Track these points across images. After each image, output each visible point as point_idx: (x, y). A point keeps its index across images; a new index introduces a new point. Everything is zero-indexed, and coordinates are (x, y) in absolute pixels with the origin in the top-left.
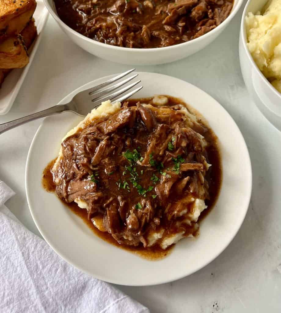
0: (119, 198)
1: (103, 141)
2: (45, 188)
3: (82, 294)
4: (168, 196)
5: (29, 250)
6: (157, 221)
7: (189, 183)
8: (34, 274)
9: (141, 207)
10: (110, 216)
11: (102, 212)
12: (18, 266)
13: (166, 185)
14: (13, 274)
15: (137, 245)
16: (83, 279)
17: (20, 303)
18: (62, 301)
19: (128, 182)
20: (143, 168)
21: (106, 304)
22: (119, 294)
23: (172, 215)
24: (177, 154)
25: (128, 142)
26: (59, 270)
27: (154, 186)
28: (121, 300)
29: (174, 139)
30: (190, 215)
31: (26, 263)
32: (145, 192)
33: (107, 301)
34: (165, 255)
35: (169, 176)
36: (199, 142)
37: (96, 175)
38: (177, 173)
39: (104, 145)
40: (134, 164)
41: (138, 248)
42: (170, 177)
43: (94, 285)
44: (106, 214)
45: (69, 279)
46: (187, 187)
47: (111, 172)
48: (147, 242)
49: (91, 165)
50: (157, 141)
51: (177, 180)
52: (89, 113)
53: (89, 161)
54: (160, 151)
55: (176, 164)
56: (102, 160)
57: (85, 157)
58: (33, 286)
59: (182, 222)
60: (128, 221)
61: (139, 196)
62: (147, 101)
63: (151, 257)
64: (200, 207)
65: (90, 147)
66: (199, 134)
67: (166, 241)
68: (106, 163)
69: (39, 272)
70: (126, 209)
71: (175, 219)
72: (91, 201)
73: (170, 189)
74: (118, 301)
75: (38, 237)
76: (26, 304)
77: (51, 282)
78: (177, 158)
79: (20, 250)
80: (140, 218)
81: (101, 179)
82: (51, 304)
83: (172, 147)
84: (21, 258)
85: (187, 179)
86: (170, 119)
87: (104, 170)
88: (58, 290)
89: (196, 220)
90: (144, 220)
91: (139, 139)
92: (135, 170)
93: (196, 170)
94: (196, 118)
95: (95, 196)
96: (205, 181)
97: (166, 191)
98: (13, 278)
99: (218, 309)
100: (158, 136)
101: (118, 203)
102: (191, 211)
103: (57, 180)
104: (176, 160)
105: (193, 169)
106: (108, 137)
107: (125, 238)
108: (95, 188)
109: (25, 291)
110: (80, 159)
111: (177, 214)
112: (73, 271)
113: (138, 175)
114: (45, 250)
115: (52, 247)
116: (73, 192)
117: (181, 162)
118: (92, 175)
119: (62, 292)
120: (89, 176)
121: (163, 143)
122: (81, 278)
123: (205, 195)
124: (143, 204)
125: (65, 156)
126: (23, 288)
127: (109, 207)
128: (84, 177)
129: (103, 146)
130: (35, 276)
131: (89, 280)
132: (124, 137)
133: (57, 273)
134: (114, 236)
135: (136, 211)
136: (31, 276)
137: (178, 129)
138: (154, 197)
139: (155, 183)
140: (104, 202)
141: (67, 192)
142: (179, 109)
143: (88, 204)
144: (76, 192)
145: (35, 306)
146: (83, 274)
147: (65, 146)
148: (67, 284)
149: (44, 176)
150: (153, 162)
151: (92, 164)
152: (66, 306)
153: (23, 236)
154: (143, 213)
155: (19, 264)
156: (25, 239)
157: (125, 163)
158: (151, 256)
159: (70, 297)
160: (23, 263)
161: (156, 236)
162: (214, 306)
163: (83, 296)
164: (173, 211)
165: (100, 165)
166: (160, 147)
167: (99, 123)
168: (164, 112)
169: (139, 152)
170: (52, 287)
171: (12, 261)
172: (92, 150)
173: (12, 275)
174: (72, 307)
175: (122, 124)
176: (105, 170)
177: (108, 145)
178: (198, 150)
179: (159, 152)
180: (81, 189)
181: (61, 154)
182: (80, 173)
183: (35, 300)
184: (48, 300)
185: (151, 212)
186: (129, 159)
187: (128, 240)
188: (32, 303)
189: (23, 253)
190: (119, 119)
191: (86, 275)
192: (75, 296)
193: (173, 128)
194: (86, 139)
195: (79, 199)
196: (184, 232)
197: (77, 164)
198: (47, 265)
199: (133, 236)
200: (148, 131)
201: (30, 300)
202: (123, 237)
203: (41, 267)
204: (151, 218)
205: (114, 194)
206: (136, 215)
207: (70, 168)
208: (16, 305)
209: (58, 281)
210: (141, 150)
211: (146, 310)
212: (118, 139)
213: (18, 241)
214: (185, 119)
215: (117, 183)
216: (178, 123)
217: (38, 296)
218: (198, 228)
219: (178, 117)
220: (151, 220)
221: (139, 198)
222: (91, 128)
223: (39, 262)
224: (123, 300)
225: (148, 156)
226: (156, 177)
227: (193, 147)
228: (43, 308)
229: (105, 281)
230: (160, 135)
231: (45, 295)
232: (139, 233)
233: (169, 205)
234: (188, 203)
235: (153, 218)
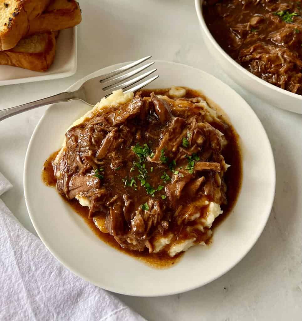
0: (125, 196)
1: (111, 132)
2: (45, 182)
3: (77, 302)
4: (179, 197)
5: (21, 249)
6: (165, 224)
7: (203, 184)
8: (25, 277)
9: (148, 208)
10: (112, 216)
11: (105, 211)
12: (9, 266)
13: (177, 186)
15: (142, 250)
16: (80, 285)
17: (9, 307)
18: (54, 308)
19: (136, 179)
20: (154, 165)
21: (103, 314)
22: (118, 303)
23: (183, 219)
24: (193, 151)
25: (138, 136)
26: (53, 273)
27: (164, 185)
28: (120, 311)
29: (189, 135)
30: (203, 220)
31: (18, 264)
32: (154, 191)
33: (105, 311)
34: (173, 263)
35: (181, 175)
36: (218, 140)
37: (101, 170)
38: (190, 172)
39: (112, 137)
40: (143, 160)
41: (143, 253)
42: (183, 176)
43: (91, 292)
44: (109, 213)
45: (64, 284)
46: (201, 188)
47: (117, 167)
48: (153, 247)
49: (96, 158)
50: (170, 136)
51: (190, 180)
52: (98, 103)
53: (94, 154)
54: (173, 147)
55: (191, 162)
56: (108, 153)
57: (89, 149)
58: (24, 290)
59: (194, 227)
60: (133, 223)
61: (146, 196)
62: (162, 93)
63: (156, 265)
64: (214, 212)
65: (96, 139)
66: (218, 131)
67: (174, 247)
68: (112, 157)
69: (31, 274)
70: (131, 209)
71: (186, 223)
72: (93, 198)
73: (182, 189)
74: (116, 313)
75: (33, 236)
76: (15, 309)
77: (43, 286)
78: (192, 155)
79: (12, 248)
80: (146, 219)
81: (106, 175)
82: (42, 310)
83: (187, 143)
84: (12, 258)
85: (201, 179)
86: (186, 112)
87: (110, 165)
88: (51, 295)
89: (210, 227)
90: (150, 223)
91: (150, 133)
92: (144, 166)
93: (212, 170)
94: (217, 114)
95: (97, 193)
96: (221, 183)
97: (177, 192)
100: (172, 130)
101: (123, 202)
102: (204, 215)
103: (58, 174)
104: (190, 157)
105: (209, 168)
106: (116, 128)
107: (129, 241)
108: (99, 183)
109: (14, 294)
110: (84, 152)
111: (188, 217)
112: (68, 275)
113: (147, 172)
114: (40, 250)
115: (47, 247)
116: (75, 188)
117: (195, 160)
118: (96, 170)
119: (56, 298)
120: (93, 171)
121: (178, 138)
122: (78, 284)
123: (221, 198)
124: (150, 204)
125: (68, 148)
126: (13, 291)
127: (112, 206)
128: (88, 171)
129: (110, 139)
130: (27, 278)
131: (86, 287)
132: (134, 130)
133: (51, 276)
134: (116, 238)
135: (142, 212)
136: (22, 278)
137: (194, 123)
138: (163, 197)
139: (165, 182)
140: (108, 200)
141: (68, 187)
142: (198, 102)
143: (90, 202)
144: (77, 188)
145: (25, 312)
146: (79, 279)
147: (68, 136)
148: (61, 289)
149: (45, 169)
150: (165, 159)
151: (97, 157)
152: (58, 314)
153: (16, 234)
154: (150, 215)
155: (10, 264)
156: (18, 236)
157: (134, 158)
158: (157, 263)
159: (64, 304)
160: (15, 262)
161: (164, 241)
163: (78, 303)
164: (184, 214)
165: (106, 159)
166: (173, 143)
167: (107, 113)
168: (181, 105)
169: (150, 147)
170: (45, 292)
171: (3, 260)
172: (98, 142)
174: (65, 316)
175: (132, 114)
176: (111, 164)
177: (115, 138)
178: (216, 149)
179: (172, 149)
180: (83, 184)
181: (64, 145)
182: (83, 167)
183: (25, 305)
184: (39, 305)
185: (159, 214)
186: (138, 154)
187: (131, 244)
188: (21, 307)
189: (15, 252)
190: (129, 109)
191: (83, 281)
192: (69, 303)
193: (189, 122)
194: (92, 130)
195: (80, 196)
196: (195, 239)
197: (81, 156)
198: (40, 267)
199: (137, 240)
200: (161, 124)
201: (19, 304)
202: (127, 241)
203: (33, 269)
204: (159, 221)
205: (118, 191)
206: (142, 217)
207: (73, 161)
208: (3, 309)
209: (52, 285)
210: (152, 145)
212: (128, 132)
213: (11, 238)
214: (203, 113)
215: (123, 180)
216: (196, 118)
217: (28, 301)
218: (212, 235)
219: (196, 110)
220: (159, 223)
222: (98, 118)
223: (32, 263)
224: (122, 312)
225: (159, 151)
226: (167, 175)
227: (210, 145)
228: (33, 314)
229: (105, 289)
230: (174, 129)
231: (36, 300)
232: (144, 237)
233: (180, 207)
234: (201, 206)
235: (161, 220)
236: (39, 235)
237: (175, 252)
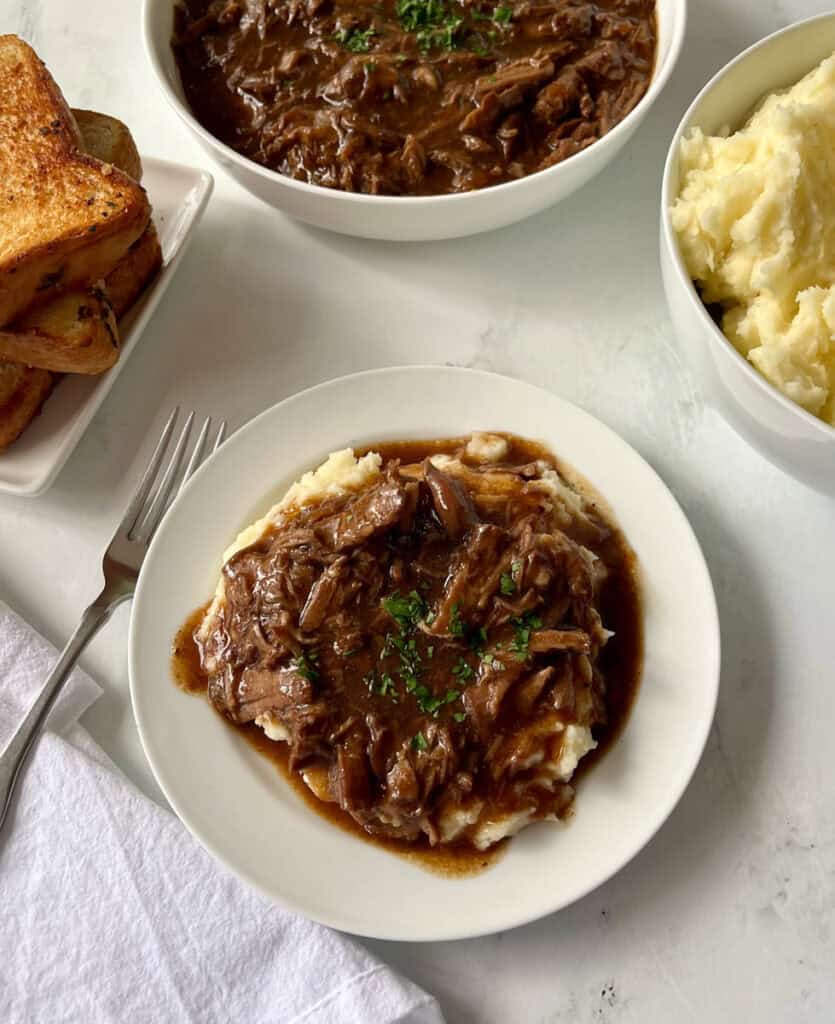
0: (370, 719)
1: (331, 567)
2: (180, 683)
3: (271, 957)
4: (494, 718)
5: (140, 845)
6: (465, 780)
7: (551, 683)
8: (153, 906)
9: (425, 745)
10: (344, 765)
11: (326, 755)
12: (114, 884)
13: (491, 690)
14: (103, 903)
15: (414, 838)
16: (277, 919)
17: (118, 977)
18: (223, 972)
19: (395, 677)
20: (433, 641)
21: (332, 983)
22: (364, 958)
23: (504, 767)
24: (525, 605)
25: (397, 572)
26: (216, 897)
27: (461, 689)
28: (369, 976)
29: (516, 565)
30: (552, 767)
31: (135, 878)
32: (438, 704)
33: (335, 977)
34: (485, 864)
35: (497, 665)
36: (584, 574)
37: (312, 657)
38: (520, 658)
39: (333, 579)
40: (410, 630)
41: (414, 845)
42: (503, 668)
43: (303, 935)
44: (336, 759)
45: (241, 921)
46: (545, 694)
47: (350, 649)
48: (439, 832)
49: (299, 630)
50: (471, 570)
51: (521, 676)
52: (295, 484)
53: (294, 619)
54: (478, 597)
55: (521, 633)
56: (327, 617)
57: (282, 608)
58: (152, 935)
59: (530, 783)
60: (391, 781)
61: (419, 716)
63: (447, 870)
64: (577, 747)
65: (296, 583)
66: (585, 550)
67: (486, 831)
68: (336, 627)
69: (166, 901)
70: (387, 747)
71: (511, 775)
72: (297, 726)
73: (501, 697)
74: (361, 979)
75: (164, 812)
76: (133, 980)
77: (196, 925)
78: (523, 616)
79: (118, 844)
80: (421, 772)
81: (323, 668)
82: (195, 979)
83: (513, 587)
84: (122, 866)
85: (545, 673)
86: (508, 507)
87: (333, 645)
88: (213, 945)
89: (567, 779)
90: (430, 778)
91: (422, 564)
92: (412, 644)
93: (570, 649)
94: (582, 500)
95: (307, 715)
96: (594, 674)
97: (491, 705)
98: (102, 914)
99: (612, 1001)
100: (475, 558)
101: (366, 733)
102: (554, 755)
103: (210, 665)
104: (520, 621)
105: (563, 646)
106: (342, 558)
107: (383, 819)
108: (309, 692)
109: (131, 945)
110: (270, 614)
111: (517, 764)
112: (250, 899)
113: (419, 659)
114: (182, 844)
115: (198, 840)
116: (250, 698)
117: (532, 627)
118: (301, 658)
119: (224, 951)
120: (293, 660)
121: (489, 575)
122: (271, 918)
123: (592, 713)
124: (429, 736)
125: (232, 603)
126: (126, 940)
127: (343, 743)
128: (281, 661)
129: (331, 583)
130: (157, 911)
131: (290, 923)
132: (385, 558)
133: (212, 903)
134: (355, 815)
135: (411, 755)
136: (147, 911)
137: (527, 538)
138: (459, 718)
139: (462, 682)
140: (331, 728)
141: (235, 696)
142: (536, 476)
143: (290, 731)
144: (258, 700)
145: (156, 986)
146: (274, 908)
147: (231, 574)
148: (235, 931)
149: (178, 652)
150: (460, 627)
151: (302, 627)
152: (232, 985)
153: (126, 810)
154: (429, 761)
155: (117, 879)
156: (130, 815)
157: (388, 626)
158: (448, 866)
159: (244, 963)
160: (128, 875)
161: (462, 818)
162: (604, 993)
163: (275, 961)
164: (508, 756)
165: (321, 631)
166: (480, 587)
167: (320, 519)
168: (495, 484)
169: (423, 598)
170: (199, 938)
171: (100, 871)
172: (302, 591)
173: (99, 906)
174: (248, 990)
175: (380, 527)
176: (336, 643)
177: (343, 580)
178: (581, 596)
179: (477, 602)
180: (272, 691)
181: (220, 594)
182: (271, 651)
183: (156, 969)
184: (188, 969)
185: (449, 759)
186: (396, 616)
187: (389, 826)
188: (148, 975)
189: (126, 852)
190: (372, 513)
191: (284, 912)
192: (255, 961)
193: (515, 533)
194: (287, 561)
195: (266, 716)
196: (533, 810)
197: (263, 624)
198: (186, 883)
199: (402, 817)
200: (450, 542)
201: (142, 969)
202: (378, 818)
203: (170, 887)
204: (451, 772)
205: (356, 708)
206: (410, 764)
207: (245, 635)
208: (106, 983)
209: (215, 924)
210: (431, 593)
211: (430, 1002)
212: (372, 564)
213: (115, 822)
214: (548, 507)
215: (364, 680)
216: (531, 520)
217: (163, 961)
218: (573, 798)
219: (532, 501)
220: (451, 778)
221: (421, 719)
222: (300, 532)
223: (166, 876)
224: (373, 977)
225: (447, 611)
226: (466, 666)
227: (567, 587)
228: (174, 991)
229: (332, 926)
230: (481, 554)
231: (180, 959)
232: (418, 811)
233: (499, 739)
234: (547, 734)
235: (456, 772)
236: (177, 813)
237: (489, 839)
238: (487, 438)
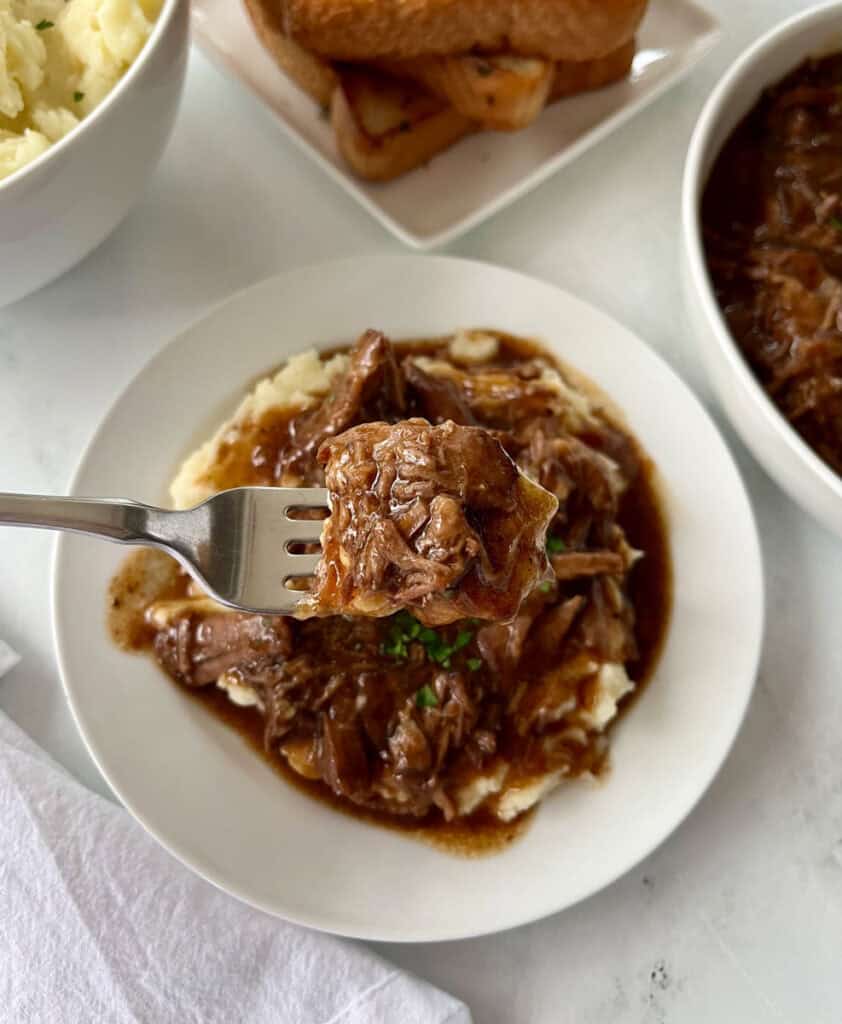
2: (118, 641)
4: (517, 662)
5: (77, 848)
6: (486, 740)
7: (580, 616)
8: (99, 924)
9: (434, 700)
12: (45, 899)
14: (33, 924)
15: (424, 812)
16: (260, 929)
21: (337, 1002)
22: (373, 966)
23: (531, 719)
26: (179, 909)
28: (383, 988)
30: (585, 715)
31: (72, 891)
32: (448, 651)
33: (340, 994)
34: (510, 838)
36: (606, 483)
38: (544, 585)
41: (428, 822)
43: (294, 945)
45: (215, 933)
46: (575, 630)
48: (455, 803)
51: (544, 610)
59: (561, 736)
60: (395, 748)
63: (464, 847)
64: (614, 688)
66: (604, 457)
67: (512, 798)
69: (116, 915)
71: (540, 729)
73: (523, 636)
74: (374, 993)
77: (156, 945)
79: (47, 849)
80: (431, 734)
82: (161, 1010)
84: (53, 874)
85: (572, 604)
86: (511, 410)
88: (181, 967)
89: (602, 729)
90: (444, 742)
93: (598, 575)
94: (588, 403)
97: (513, 648)
98: (33, 937)
99: (665, 983)
102: (587, 700)
105: (590, 571)
107: (386, 795)
111: (546, 715)
117: (552, 550)
119: (196, 975)
123: (625, 648)
124: (439, 689)
126: (68, 966)
130: (104, 927)
131: (277, 933)
133: (175, 913)
134: (353, 797)
135: (417, 714)
136: (91, 928)
137: (539, 444)
138: (474, 665)
142: (537, 375)
143: (262, 696)
144: (220, 656)
145: (112, 1018)
152: (208, 1013)
154: (441, 719)
155: (48, 893)
156: (60, 810)
158: (466, 844)
160: (62, 887)
161: (484, 786)
162: (654, 975)
163: (262, 980)
164: (534, 707)
170: (162, 960)
171: (26, 881)
173: (30, 926)
174: (229, 1016)
178: (604, 510)
180: (238, 645)
183: (109, 999)
184: (152, 998)
185: (466, 715)
187: (394, 801)
188: (100, 1008)
189: (59, 857)
193: (524, 438)
195: (231, 679)
196: (566, 768)
198: (140, 892)
199: (410, 790)
201: (93, 999)
202: (380, 795)
203: (120, 899)
204: (468, 732)
206: (418, 726)
208: (49, 1017)
209: (180, 941)
211: (460, 1010)
213: (40, 818)
214: (558, 409)
216: (541, 425)
217: (118, 991)
218: (607, 750)
219: (538, 403)
220: (469, 739)
221: (428, 671)
223: (113, 885)
224: (388, 989)
227: (588, 501)
231: (140, 986)
232: (431, 782)
233: (522, 688)
234: (578, 677)
235: (473, 730)
236: (124, 803)
237: (515, 808)
238: (474, 335)
